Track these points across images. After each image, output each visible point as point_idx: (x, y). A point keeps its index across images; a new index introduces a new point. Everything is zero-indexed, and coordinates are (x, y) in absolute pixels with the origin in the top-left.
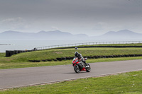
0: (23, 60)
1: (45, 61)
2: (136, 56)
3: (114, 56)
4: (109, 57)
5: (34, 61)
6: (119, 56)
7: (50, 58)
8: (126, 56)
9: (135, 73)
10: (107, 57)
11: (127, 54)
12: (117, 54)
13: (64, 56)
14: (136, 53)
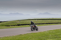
0: (3, 25)
1: (12, 26)
2: (51, 23)
3: (42, 24)
4: (40, 24)
5: (7, 26)
6: (44, 24)
7: (14, 25)
8: (47, 24)
9: (51, 31)
10: (39, 24)
11: (47, 23)
12: (43, 23)
13: (21, 24)
14: (51, 22)
